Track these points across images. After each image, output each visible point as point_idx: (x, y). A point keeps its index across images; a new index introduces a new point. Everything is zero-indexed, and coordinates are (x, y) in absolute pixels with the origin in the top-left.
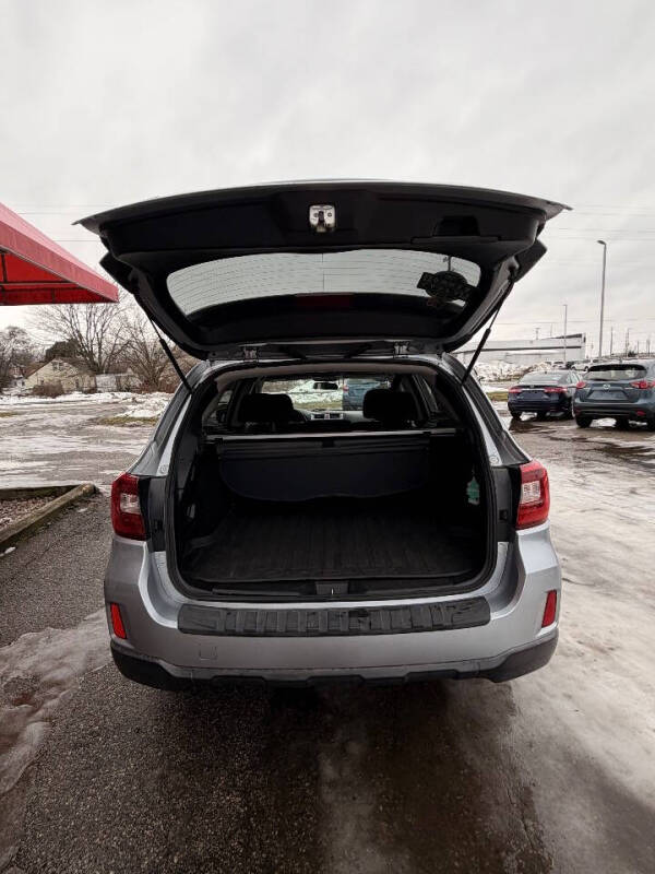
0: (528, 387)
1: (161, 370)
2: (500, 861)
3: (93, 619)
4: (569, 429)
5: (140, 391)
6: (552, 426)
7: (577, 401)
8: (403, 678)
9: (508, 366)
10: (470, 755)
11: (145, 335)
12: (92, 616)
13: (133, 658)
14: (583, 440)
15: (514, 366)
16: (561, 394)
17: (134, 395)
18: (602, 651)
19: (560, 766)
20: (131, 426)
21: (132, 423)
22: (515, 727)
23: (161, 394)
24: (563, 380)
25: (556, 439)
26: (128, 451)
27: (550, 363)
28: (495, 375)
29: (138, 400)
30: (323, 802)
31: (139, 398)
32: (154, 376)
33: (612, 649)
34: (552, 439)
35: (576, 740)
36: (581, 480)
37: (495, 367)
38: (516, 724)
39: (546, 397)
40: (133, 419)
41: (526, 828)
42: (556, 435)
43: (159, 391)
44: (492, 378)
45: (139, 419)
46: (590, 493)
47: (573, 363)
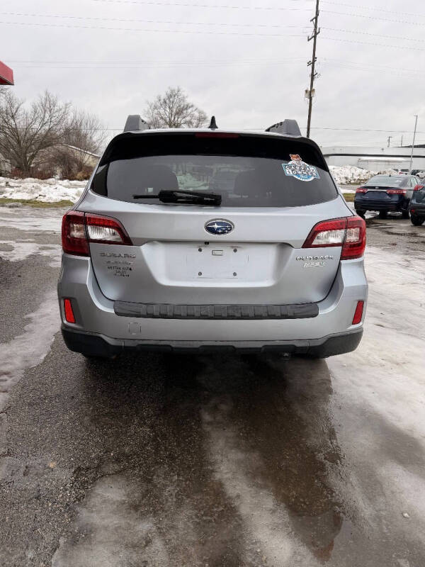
0: (374, 188)
1: (33, 157)
2: (315, 456)
3: (20, 338)
4: (405, 226)
5: (13, 175)
6: (390, 223)
7: (414, 202)
8: (260, 348)
9: (359, 171)
10: (300, 412)
11: (17, 121)
12: (19, 337)
13: (82, 335)
14: (414, 235)
15: (364, 171)
16: (402, 196)
17: (8, 179)
18: (398, 364)
19: (357, 418)
20: (10, 207)
21: (12, 204)
22: (331, 400)
23: (32, 179)
24: (404, 183)
25: (392, 234)
26: (14, 226)
27: (397, 170)
28: (346, 178)
29: (12, 184)
30: (204, 431)
31: (12, 182)
32: (26, 162)
33: (404, 363)
34: (389, 233)
35: (370, 406)
36: (406, 263)
37: (347, 171)
38: (332, 398)
39: (388, 197)
40: (11, 200)
41: (331, 443)
42: (394, 231)
43: (31, 177)
44: (344, 181)
45: (18, 201)
46: (412, 273)
47: (418, 171)
